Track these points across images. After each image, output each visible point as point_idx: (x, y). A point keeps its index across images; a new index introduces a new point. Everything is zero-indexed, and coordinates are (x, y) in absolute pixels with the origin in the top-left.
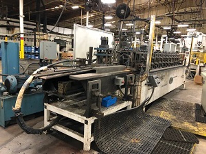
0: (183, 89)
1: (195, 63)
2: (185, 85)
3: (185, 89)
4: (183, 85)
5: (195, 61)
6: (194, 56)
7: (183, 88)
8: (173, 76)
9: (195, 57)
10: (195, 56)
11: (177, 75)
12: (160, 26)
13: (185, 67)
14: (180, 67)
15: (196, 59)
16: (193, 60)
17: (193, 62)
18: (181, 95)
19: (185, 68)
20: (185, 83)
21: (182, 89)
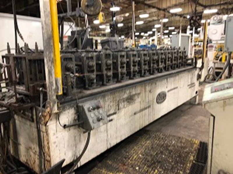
0: (195, 105)
1: (221, 60)
2: (197, 97)
3: (199, 104)
4: (195, 97)
5: (220, 58)
6: (219, 50)
7: (195, 101)
8: (166, 90)
9: (220, 52)
10: (221, 50)
11: (177, 86)
12: (183, 15)
13: (196, 70)
14: (185, 71)
15: (222, 54)
16: (218, 56)
17: (217, 59)
18: (186, 118)
19: (197, 72)
20: (197, 95)
21: (194, 103)
